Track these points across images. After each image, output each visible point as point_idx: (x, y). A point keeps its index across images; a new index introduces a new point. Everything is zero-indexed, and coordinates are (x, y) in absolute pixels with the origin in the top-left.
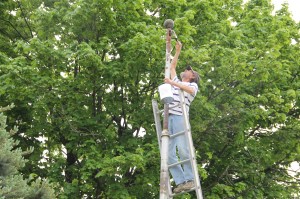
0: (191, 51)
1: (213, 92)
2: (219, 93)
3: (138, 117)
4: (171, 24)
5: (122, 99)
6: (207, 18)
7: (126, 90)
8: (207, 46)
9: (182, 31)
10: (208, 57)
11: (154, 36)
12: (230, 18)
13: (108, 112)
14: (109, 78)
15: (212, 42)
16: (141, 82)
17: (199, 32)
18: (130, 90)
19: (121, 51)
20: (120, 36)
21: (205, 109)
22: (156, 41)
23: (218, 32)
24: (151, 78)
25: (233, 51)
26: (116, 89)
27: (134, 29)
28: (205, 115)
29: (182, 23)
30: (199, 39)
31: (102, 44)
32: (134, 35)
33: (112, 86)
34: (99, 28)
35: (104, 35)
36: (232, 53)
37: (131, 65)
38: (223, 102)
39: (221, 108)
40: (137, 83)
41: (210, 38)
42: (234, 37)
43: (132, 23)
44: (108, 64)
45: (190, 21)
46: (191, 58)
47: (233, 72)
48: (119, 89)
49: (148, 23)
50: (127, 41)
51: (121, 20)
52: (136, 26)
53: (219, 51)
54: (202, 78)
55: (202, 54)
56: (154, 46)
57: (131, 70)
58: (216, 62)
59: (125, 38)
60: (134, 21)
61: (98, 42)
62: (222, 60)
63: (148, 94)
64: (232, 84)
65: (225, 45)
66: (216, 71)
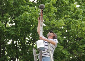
0: (54, 21)
1: (67, 43)
2: (71, 44)
3: (25, 58)
4: (43, 6)
5: (17, 48)
6: (63, 3)
7: (19, 43)
8: (63, 18)
9: (50, 10)
10: (63, 24)
11: (34, 13)
12: (76, 3)
13: (8, 55)
14: (9, 36)
15: (66, 16)
16: (27, 38)
17: (58, 11)
18: (21, 43)
20: (15, 13)
21: (62, 53)
22: (35, 16)
23: (69, 11)
24: (32, 36)
25: (77, 21)
26: (13, 42)
27: (23, 9)
29: (49, 6)
30: (59, 15)
31: (5, 17)
32: (23, 12)
33: (11, 41)
34: (4, 8)
35: (6, 13)
37: (21, 29)
38: (73, 49)
39: (71, 52)
40: (25, 39)
41: (65, 14)
42: (78, 13)
43: (22, 6)
44: (8, 28)
45: (54, 5)
46: (54, 25)
47: (78, 32)
48: (15, 42)
49: (31, 6)
50: (19, 16)
51: (16, 5)
52: (24, 8)
53: (70, 21)
54: (61, 36)
56: (34, 19)
57: (21, 32)
58: (68, 27)
59: (18, 14)
60: (23, 5)
61: (3, 16)
63: (31, 45)
64: (77, 39)
65: (73, 17)
66: (68, 32)
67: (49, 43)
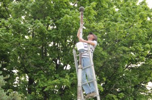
0: (94, 24)
1: (106, 45)
2: (110, 46)
3: (66, 59)
4: (83, 9)
5: (58, 50)
6: (102, 7)
7: (60, 45)
8: (103, 21)
9: (90, 13)
10: (103, 27)
11: (74, 16)
12: (115, 7)
13: (50, 57)
14: (51, 38)
15: (105, 19)
16: (68, 41)
17: (98, 14)
18: (62, 45)
19: (57, 24)
20: (56, 16)
21: (102, 55)
22: (76, 19)
23: (109, 14)
24: (73, 38)
25: (116, 24)
26: (54, 44)
27: (64, 13)
28: (102, 58)
29: (89, 9)
30: (98, 18)
31: (47, 20)
32: (64, 16)
33: (52, 43)
34: (45, 12)
35: (48, 16)
36: (116, 25)
37: (62, 31)
38: (112, 51)
39: (110, 53)
40: (66, 41)
41: (104, 17)
42: (117, 16)
43: (63, 10)
44: (50, 31)
45: (94, 8)
46: (94, 27)
47: (116, 35)
48: (56, 44)
49: (71, 9)
50: (60, 19)
51: (57, 8)
52: (65, 11)
53: (109, 24)
54: (100, 38)
55: (100, 25)
56: (74, 22)
57: (63, 34)
58: (108, 30)
59: (59, 17)
60: (64, 8)
61: (45, 19)
62: (111, 28)
63: (72, 46)
64: (116, 41)
65: (112, 20)
66: (107, 35)
67: (89, 44)
